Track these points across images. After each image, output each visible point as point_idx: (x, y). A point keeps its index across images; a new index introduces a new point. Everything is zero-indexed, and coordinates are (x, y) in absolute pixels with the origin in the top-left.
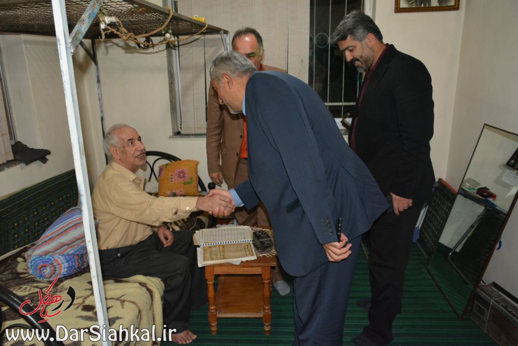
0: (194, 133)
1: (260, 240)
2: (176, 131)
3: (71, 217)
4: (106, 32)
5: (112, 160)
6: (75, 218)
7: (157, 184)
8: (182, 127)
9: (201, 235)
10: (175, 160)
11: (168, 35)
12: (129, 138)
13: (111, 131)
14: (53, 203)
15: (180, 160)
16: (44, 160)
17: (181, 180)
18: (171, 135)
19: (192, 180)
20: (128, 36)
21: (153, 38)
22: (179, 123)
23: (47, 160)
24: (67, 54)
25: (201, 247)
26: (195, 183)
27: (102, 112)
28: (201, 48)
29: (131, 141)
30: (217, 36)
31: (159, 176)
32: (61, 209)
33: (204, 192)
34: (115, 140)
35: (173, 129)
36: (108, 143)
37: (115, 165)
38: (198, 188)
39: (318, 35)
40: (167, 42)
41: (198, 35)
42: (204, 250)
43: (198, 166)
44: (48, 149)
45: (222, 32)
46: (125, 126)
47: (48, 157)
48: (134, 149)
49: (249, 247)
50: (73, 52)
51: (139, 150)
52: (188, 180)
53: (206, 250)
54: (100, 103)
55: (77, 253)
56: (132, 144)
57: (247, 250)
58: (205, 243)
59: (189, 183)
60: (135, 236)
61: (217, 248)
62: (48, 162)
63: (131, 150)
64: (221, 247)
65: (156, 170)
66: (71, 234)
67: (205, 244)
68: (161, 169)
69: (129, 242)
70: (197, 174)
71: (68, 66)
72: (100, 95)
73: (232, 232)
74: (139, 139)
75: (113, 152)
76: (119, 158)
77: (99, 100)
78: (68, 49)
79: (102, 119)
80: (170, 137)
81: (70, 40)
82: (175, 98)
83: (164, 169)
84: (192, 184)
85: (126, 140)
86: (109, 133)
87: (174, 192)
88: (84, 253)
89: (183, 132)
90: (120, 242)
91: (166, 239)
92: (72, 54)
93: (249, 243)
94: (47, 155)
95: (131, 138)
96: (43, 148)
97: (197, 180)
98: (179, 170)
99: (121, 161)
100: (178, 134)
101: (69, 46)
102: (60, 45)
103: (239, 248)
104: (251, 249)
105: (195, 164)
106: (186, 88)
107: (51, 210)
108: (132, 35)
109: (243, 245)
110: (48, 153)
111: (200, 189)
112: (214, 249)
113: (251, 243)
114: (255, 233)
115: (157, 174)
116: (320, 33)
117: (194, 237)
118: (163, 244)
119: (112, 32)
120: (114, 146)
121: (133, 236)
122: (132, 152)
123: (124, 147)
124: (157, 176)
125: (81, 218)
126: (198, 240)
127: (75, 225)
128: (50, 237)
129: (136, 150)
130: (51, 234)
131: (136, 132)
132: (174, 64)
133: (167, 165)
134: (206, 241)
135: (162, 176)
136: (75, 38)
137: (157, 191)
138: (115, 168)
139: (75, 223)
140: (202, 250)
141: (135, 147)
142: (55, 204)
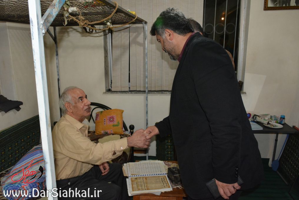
0: (120, 91)
1: (175, 175)
2: (108, 89)
3: (36, 154)
4: (68, 19)
5: (66, 113)
6: (38, 156)
7: (94, 125)
8: (112, 86)
9: (128, 168)
10: (107, 109)
11: (109, 24)
12: (79, 97)
13: (66, 91)
14: (22, 140)
15: (110, 109)
16: (18, 109)
17: (112, 124)
18: (105, 91)
19: (119, 123)
20: (84, 23)
21: (96, 26)
22: (110, 83)
23: (21, 108)
24: (39, 34)
25: (130, 178)
26: (121, 126)
27: (58, 75)
28: (127, 34)
29: (81, 98)
30: (140, 25)
31: (96, 119)
32: (28, 144)
33: (127, 132)
34: (69, 98)
35: (106, 87)
36: (63, 100)
37: (68, 117)
38: (123, 129)
39: (207, 25)
40: (108, 28)
41: (129, 24)
42: (132, 181)
43: (123, 114)
44: (22, 101)
45: (144, 22)
46: (76, 88)
47: (21, 106)
48: (83, 104)
49: (165, 179)
50: (44, 32)
51: (87, 105)
52: (116, 123)
53: (133, 181)
54: (57, 69)
55: (38, 181)
56: (81, 100)
57: (164, 182)
58: (132, 174)
59: (117, 125)
60: (81, 170)
61: (142, 180)
62: (21, 110)
63: (81, 105)
64: (144, 179)
65: (94, 115)
66: (34, 168)
67: (132, 176)
68: (97, 115)
69: (77, 174)
70: (122, 119)
71: (39, 46)
72: (58, 64)
73: (151, 165)
74: (86, 97)
75: (68, 106)
76: (72, 111)
77: (57, 67)
78: (40, 30)
79: (58, 80)
80: (104, 93)
81: (42, 22)
82: (108, 67)
83: (99, 115)
84: (119, 126)
85: (77, 98)
86: (64, 93)
87: (106, 131)
88: (43, 181)
89: (113, 90)
90: (70, 175)
91: (105, 169)
92: (44, 35)
93: (165, 176)
94: (20, 105)
95: (81, 96)
96: (18, 100)
97: (122, 123)
98: (110, 116)
99: (73, 114)
100: (109, 91)
101: (41, 27)
102: (32, 26)
103: (158, 180)
104: (168, 182)
105: (121, 112)
106: (117, 60)
107: (21, 145)
108: (87, 22)
109: (160, 178)
110: (21, 103)
111: (124, 130)
112: (139, 180)
113: (166, 176)
114: (169, 169)
115: (94, 119)
116: (208, 24)
117: (123, 168)
118: (102, 173)
119: (72, 20)
120: (69, 103)
121: (79, 170)
122: (82, 107)
123: (76, 103)
124: (95, 120)
125: (42, 156)
126: (126, 172)
127: (38, 161)
128: (19, 170)
129: (85, 105)
130: (20, 167)
131: (84, 92)
132: (108, 44)
133: (102, 112)
134: (133, 173)
135: (98, 120)
136: (46, 21)
137: (94, 130)
138: (68, 119)
139: (38, 160)
140: (130, 181)
141: (84, 103)
142: (24, 141)
